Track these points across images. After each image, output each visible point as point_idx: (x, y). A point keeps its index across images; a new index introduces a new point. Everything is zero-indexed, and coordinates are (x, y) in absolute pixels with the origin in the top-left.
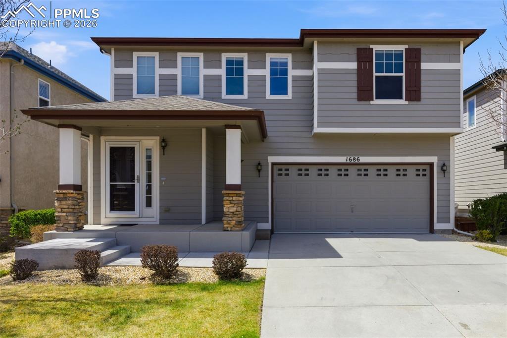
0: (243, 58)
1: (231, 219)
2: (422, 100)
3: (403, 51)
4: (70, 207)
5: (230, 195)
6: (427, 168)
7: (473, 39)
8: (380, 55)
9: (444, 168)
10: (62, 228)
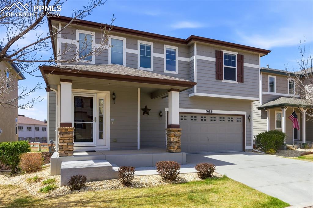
0: (150, 45)
1: (175, 145)
2: (244, 82)
3: (236, 55)
4: (70, 139)
5: (174, 131)
6: (242, 117)
7: (265, 54)
8: (226, 56)
9: (249, 118)
10: (64, 154)
